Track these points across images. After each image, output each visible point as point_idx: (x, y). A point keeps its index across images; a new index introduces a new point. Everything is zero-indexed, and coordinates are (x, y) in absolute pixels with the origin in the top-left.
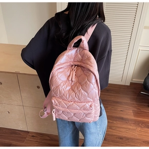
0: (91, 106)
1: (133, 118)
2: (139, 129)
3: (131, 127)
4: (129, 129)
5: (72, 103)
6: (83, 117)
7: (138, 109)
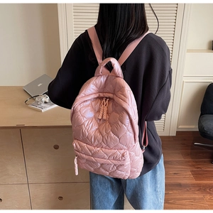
0: (123, 156)
1: (194, 182)
2: (208, 197)
3: (197, 196)
4: (195, 199)
5: (99, 149)
6: (114, 170)
7: (198, 168)
